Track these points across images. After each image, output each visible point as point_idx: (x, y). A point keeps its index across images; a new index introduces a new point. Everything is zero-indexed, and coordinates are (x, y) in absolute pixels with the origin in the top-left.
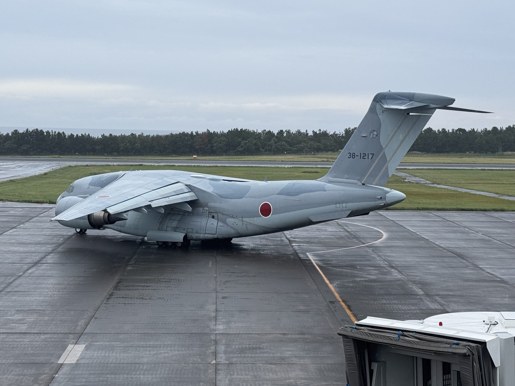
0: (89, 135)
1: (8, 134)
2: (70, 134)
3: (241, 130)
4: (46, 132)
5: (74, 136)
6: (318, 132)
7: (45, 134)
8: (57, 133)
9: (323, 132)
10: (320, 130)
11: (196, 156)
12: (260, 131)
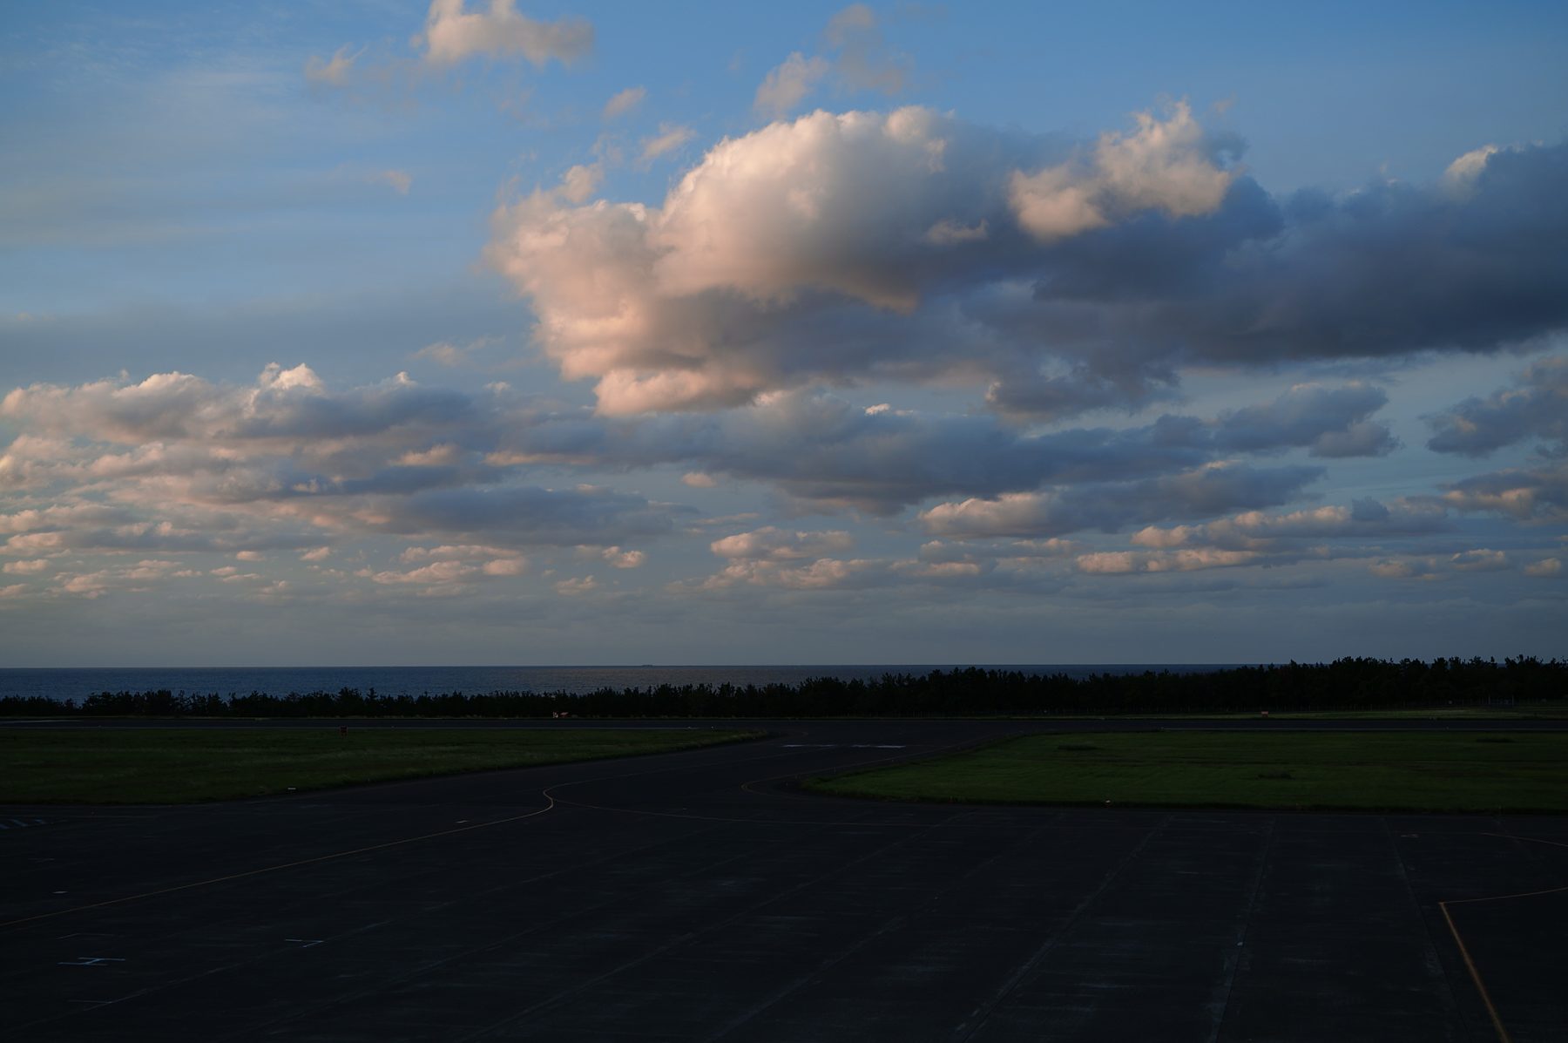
0: (1066, 676)
1: (923, 678)
2: (1031, 676)
3: (1359, 659)
4: (989, 673)
5: (1039, 679)
6: (1517, 661)
7: (988, 675)
8: (1008, 674)
9: (1527, 660)
10: (1521, 657)
11: (1266, 713)
12: (1397, 661)
